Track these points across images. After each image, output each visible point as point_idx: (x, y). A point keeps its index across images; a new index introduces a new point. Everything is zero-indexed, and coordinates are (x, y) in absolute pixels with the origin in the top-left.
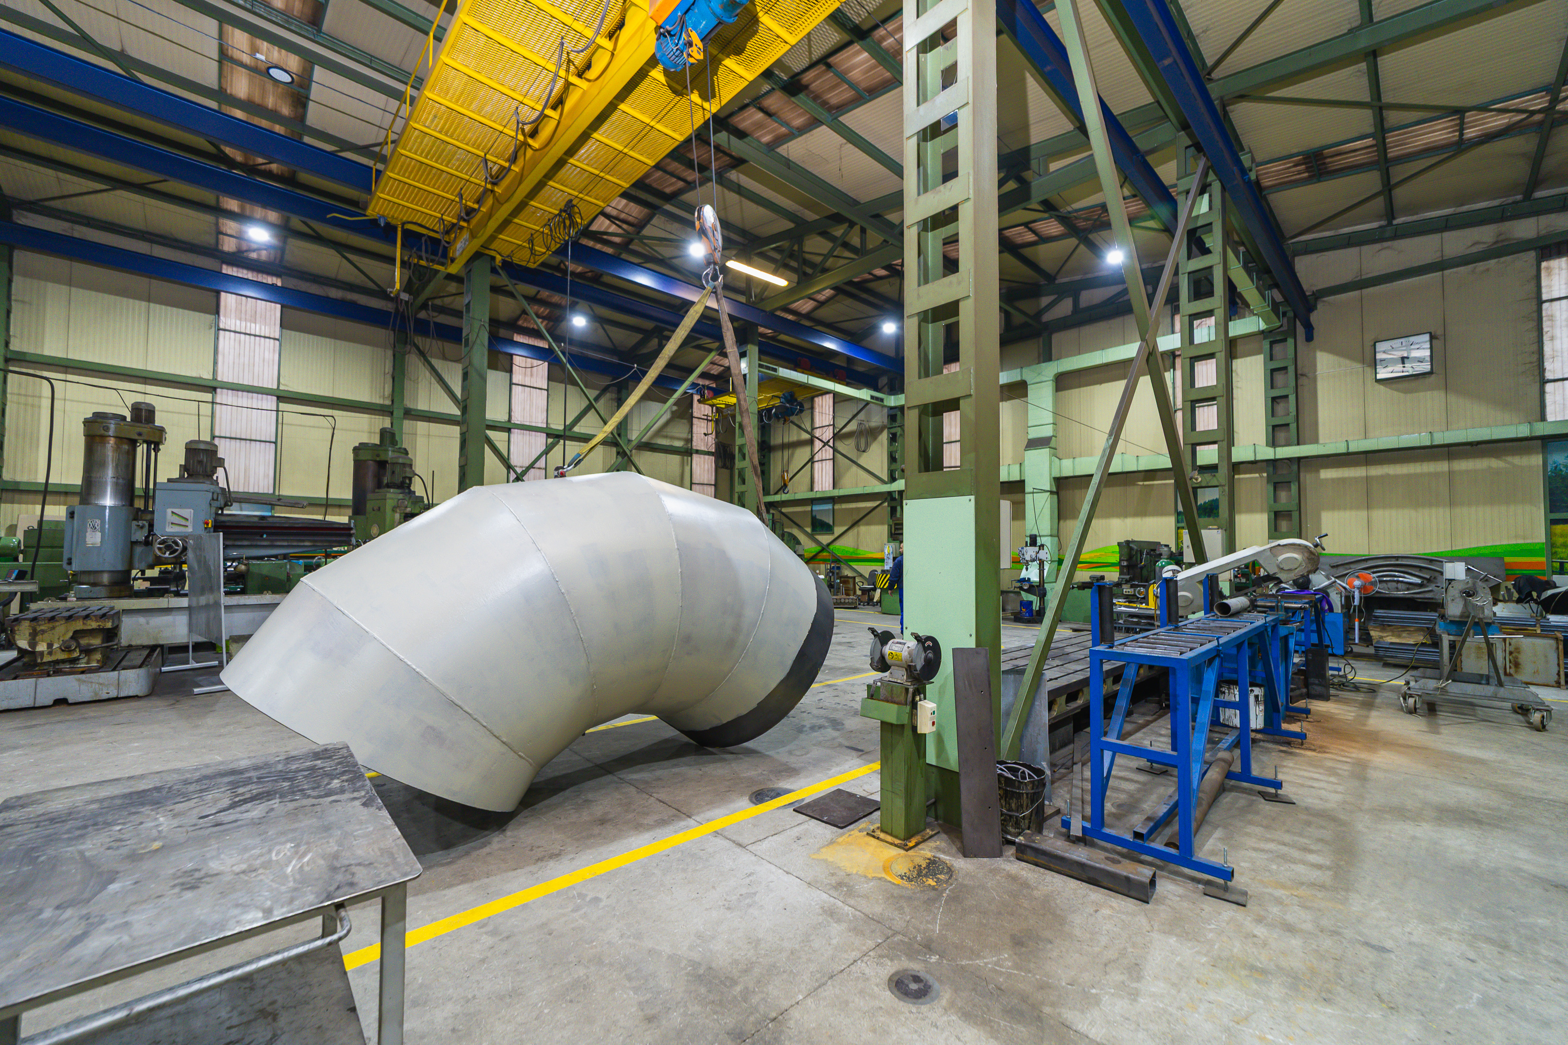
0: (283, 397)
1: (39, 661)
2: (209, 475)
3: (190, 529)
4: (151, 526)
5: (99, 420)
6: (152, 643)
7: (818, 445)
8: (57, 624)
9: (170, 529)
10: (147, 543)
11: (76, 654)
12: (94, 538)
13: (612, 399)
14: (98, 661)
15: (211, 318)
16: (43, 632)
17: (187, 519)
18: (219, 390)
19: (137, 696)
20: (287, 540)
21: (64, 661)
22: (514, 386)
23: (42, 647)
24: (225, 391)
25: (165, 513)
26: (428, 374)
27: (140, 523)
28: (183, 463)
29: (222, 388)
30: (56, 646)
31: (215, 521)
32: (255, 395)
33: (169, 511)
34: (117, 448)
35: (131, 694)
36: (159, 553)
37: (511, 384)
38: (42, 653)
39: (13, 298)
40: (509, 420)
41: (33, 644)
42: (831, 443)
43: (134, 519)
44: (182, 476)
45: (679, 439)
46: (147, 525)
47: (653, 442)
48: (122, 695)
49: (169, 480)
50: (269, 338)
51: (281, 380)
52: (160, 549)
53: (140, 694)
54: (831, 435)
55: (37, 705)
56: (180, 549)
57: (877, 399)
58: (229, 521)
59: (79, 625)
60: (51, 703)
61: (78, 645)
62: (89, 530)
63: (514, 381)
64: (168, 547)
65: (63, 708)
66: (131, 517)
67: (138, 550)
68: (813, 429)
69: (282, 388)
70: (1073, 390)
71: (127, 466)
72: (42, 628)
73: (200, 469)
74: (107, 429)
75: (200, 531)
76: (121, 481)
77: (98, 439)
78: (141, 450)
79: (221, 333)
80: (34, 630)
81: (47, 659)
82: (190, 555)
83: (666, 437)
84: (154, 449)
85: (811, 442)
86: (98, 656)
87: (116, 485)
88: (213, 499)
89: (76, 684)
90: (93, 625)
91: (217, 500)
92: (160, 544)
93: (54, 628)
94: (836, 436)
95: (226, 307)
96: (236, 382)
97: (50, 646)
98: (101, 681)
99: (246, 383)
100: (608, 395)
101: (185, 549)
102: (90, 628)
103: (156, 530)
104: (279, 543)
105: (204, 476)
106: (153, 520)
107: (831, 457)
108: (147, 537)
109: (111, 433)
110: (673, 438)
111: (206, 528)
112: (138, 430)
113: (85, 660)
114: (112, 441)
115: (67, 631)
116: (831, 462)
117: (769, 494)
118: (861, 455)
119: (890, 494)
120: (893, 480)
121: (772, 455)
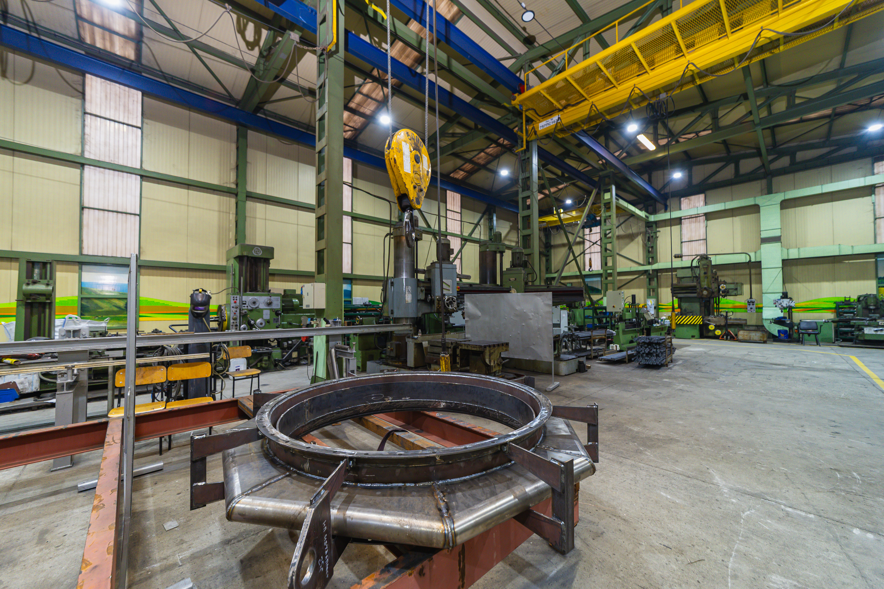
7: (587, 244)
12: (409, 298)
13: (486, 219)
15: (78, 101)
24: (92, 167)
37: (447, 210)
40: (446, 231)
42: (599, 243)
45: (513, 241)
50: (132, 126)
57: (646, 216)
62: (407, 293)
63: (448, 208)
68: (584, 235)
70: (790, 210)
79: (88, 117)
85: (583, 243)
100: (485, 217)
107: (600, 251)
110: (511, 241)
116: (599, 254)
117: (551, 273)
118: (621, 249)
119: (646, 272)
120: (649, 263)
121: (552, 251)
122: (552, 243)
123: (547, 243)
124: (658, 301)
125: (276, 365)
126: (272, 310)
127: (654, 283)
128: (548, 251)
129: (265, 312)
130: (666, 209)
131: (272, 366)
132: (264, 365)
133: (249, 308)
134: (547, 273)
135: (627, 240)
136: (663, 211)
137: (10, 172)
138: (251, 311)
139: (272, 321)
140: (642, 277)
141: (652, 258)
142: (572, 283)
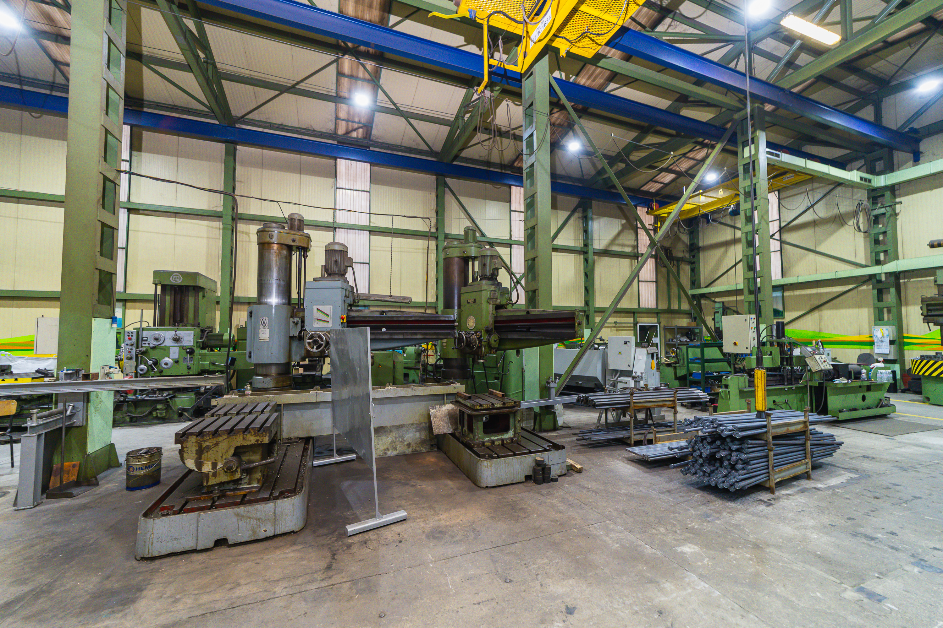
0: (374, 231)
1: (205, 484)
2: (342, 274)
3: (330, 325)
4: (303, 322)
5: (266, 229)
6: (305, 435)
8: (221, 439)
9: (317, 325)
10: (301, 338)
11: (238, 476)
12: (265, 334)
13: (579, 218)
14: (259, 481)
15: (332, 180)
16: (208, 448)
17: (328, 315)
18: (337, 229)
19: (293, 532)
20: (403, 334)
21: (228, 483)
22: (512, 212)
23: (207, 468)
24: (341, 229)
25: (312, 310)
26: (457, 208)
27: (296, 320)
28: (324, 264)
29: (339, 228)
30: (220, 465)
31: (347, 317)
32: (357, 231)
33: (315, 308)
34: (279, 254)
35: (287, 530)
36: (309, 348)
37: (511, 211)
38: (207, 474)
39: (236, 180)
40: (510, 238)
41: (199, 464)
42: (777, 236)
43: (292, 317)
44: (323, 276)
45: (628, 246)
46: (300, 321)
47: (610, 249)
48: (279, 532)
49: (315, 280)
50: (364, 191)
51: (371, 220)
52: (309, 343)
53: (296, 529)
54: (778, 229)
55: (199, 548)
56: (324, 343)
57: (866, 180)
58: (358, 317)
59: (239, 441)
60: (211, 544)
61: (240, 463)
62: (261, 327)
63: (513, 209)
64: (315, 342)
65: (222, 551)
66: (289, 315)
67: (294, 345)
69: (372, 225)
71: (286, 269)
72: (207, 444)
73: (336, 269)
74: (271, 237)
75: (339, 327)
76: (282, 282)
77: (266, 245)
78: (295, 257)
79: (338, 190)
80: (200, 446)
81: (212, 481)
82: (332, 348)
83: (619, 245)
84: (304, 255)
86: (259, 475)
87: (279, 285)
88: (346, 296)
89: (235, 519)
90: (252, 439)
91: (348, 297)
92: (309, 339)
93: (217, 444)
94: (781, 230)
95: (340, 172)
96: (346, 223)
97: (214, 465)
98: (258, 515)
99: (352, 223)
100: (576, 215)
101: (328, 343)
102: (249, 443)
103: (307, 327)
104: (396, 337)
105: (338, 274)
106: (304, 317)
107: (779, 248)
108: (300, 332)
109: (275, 240)
110: (623, 245)
111: (342, 323)
112: (292, 237)
113: (246, 481)
114: (275, 247)
115: (230, 447)
116: (779, 253)
117: (699, 287)
118: (820, 242)
119: (871, 277)
120: (878, 262)
121: (701, 255)
122: (701, 244)
123: (692, 245)
124: (900, 329)
125: (181, 415)
126: (183, 347)
127: (891, 297)
128: (694, 256)
129: (172, 350)
130: (917, 158)
131: (176, 417)
132: (159, 415)
133: (151, 345)
134: (692, 289)
135: (833, 226)
136: (911, 163)
137: (15, 218)
138: (154, 348)
139: (181, 361)
140: (864, 287)
141: (885, 252)
142: (723, 303)
